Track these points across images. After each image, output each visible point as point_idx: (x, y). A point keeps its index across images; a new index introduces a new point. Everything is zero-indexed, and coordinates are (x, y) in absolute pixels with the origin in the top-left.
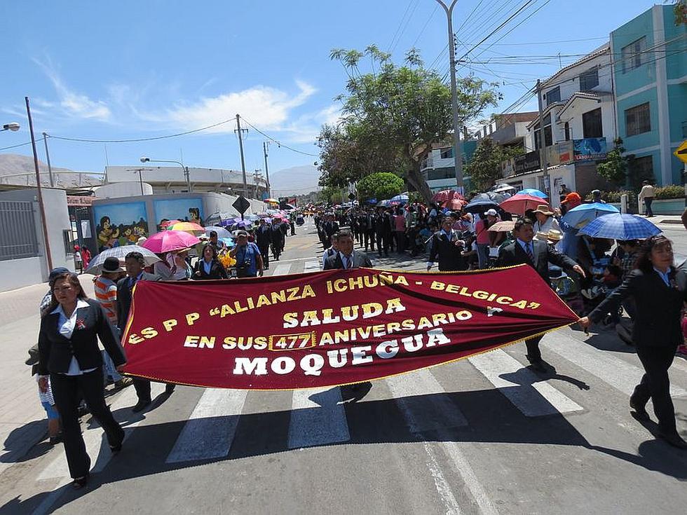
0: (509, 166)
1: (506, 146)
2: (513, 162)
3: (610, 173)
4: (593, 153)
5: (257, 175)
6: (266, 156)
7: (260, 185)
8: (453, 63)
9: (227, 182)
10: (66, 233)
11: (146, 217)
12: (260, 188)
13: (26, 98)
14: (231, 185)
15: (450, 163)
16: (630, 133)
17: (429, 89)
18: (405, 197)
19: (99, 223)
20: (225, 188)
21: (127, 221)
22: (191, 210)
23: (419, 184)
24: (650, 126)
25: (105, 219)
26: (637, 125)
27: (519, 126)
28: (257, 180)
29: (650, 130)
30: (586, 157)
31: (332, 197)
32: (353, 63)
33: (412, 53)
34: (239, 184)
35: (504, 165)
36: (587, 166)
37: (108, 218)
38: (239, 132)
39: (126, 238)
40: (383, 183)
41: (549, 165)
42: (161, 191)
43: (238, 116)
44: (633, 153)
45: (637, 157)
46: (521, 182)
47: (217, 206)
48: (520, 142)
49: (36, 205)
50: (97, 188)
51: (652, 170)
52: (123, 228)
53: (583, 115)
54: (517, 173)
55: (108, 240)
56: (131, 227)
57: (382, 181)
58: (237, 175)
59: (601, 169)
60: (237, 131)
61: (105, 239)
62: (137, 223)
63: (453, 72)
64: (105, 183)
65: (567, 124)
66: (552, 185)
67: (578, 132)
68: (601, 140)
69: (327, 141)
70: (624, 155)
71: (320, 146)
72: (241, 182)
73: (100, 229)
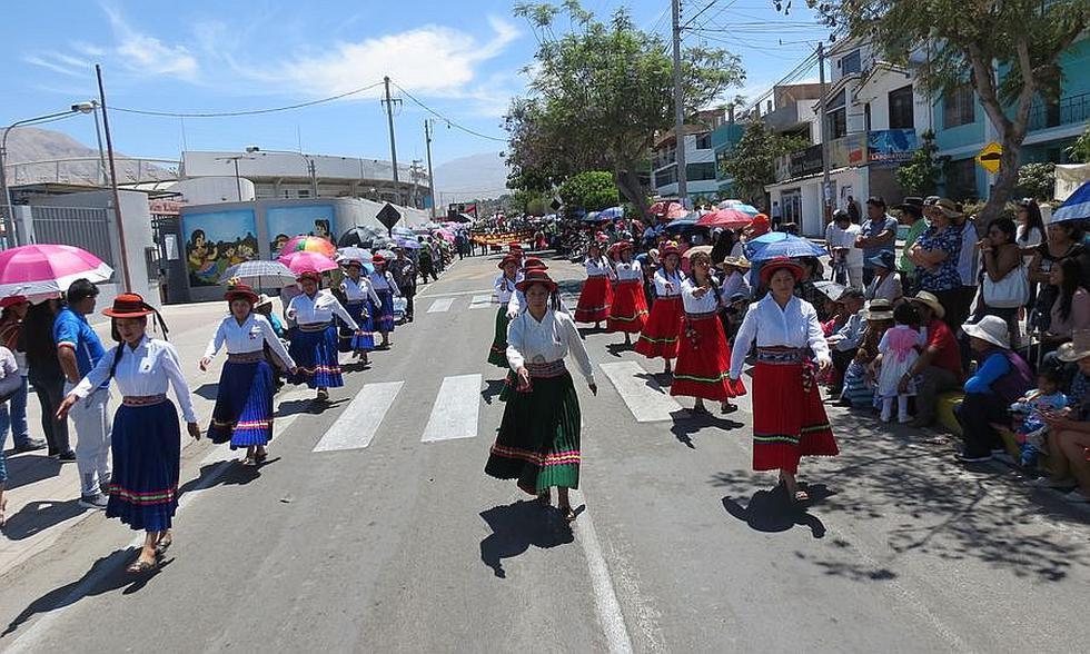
0: (783, 166)
1: (784, 134)
2: (788, 160)
3: (916, 180)
4: (897, 150)
5: (416, 168)
6: (429, 141)
7: (421, 183)
8: (677, 30)
9: (368, 178)
10: (149, 252)
11: (255, 230)
12: (420, 188)
13: (97, 66)
14: (375, 184)
15: (707, 156)
16: (948, 124)
17: (644, 63)
18: (619, 210)
19: (190, 238)
20: (365, 188)
21: (229, 237)
22: (318, 223)
23: (633, 192)
24: (973, 117)
25: (197, 234)
26: (958, 113)
27: (803, 106)
28: (415, 175)
29: (973, 121)
30: (885, 157)
31: (530, 205)
32: (544, 21)
33: (619, 15)
34: (389, 182)
35: (778, 163)
36: (884, 170)
37: (202, 232)
38: (389, 103)
39: (227, 260)
40: (596, 188)
41: (834, 167)
42: (267, 190)
43: (387, 79)
44: (950, 152)
45: (954, 159)
46: (799, 189)
47: (354, 219)
48: (805, 131)
49: (111, 215)
50: (172, 183)
51: (974, 178)
52: (223, 247)
53: (890, 93)
54: (793, 175)
55: (203, 263)
56: (234, 245)
57: (595, 184)
58: (384, 168)
59: (903, 175)
60: (385, 103)
61: (198, 262)
62: (242, 239)
63: (677, 42)
64: (181, 176)
65: (868, 106)
66: (839, 196)
67: (881, 121)
68: (908, 133)
69: (518, 122)
70: (938, 154)
71: (509, 130)
72: (391, 179)
73: (191, 247)
